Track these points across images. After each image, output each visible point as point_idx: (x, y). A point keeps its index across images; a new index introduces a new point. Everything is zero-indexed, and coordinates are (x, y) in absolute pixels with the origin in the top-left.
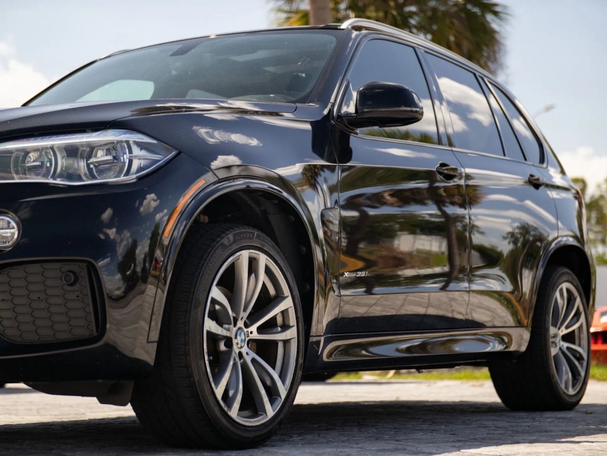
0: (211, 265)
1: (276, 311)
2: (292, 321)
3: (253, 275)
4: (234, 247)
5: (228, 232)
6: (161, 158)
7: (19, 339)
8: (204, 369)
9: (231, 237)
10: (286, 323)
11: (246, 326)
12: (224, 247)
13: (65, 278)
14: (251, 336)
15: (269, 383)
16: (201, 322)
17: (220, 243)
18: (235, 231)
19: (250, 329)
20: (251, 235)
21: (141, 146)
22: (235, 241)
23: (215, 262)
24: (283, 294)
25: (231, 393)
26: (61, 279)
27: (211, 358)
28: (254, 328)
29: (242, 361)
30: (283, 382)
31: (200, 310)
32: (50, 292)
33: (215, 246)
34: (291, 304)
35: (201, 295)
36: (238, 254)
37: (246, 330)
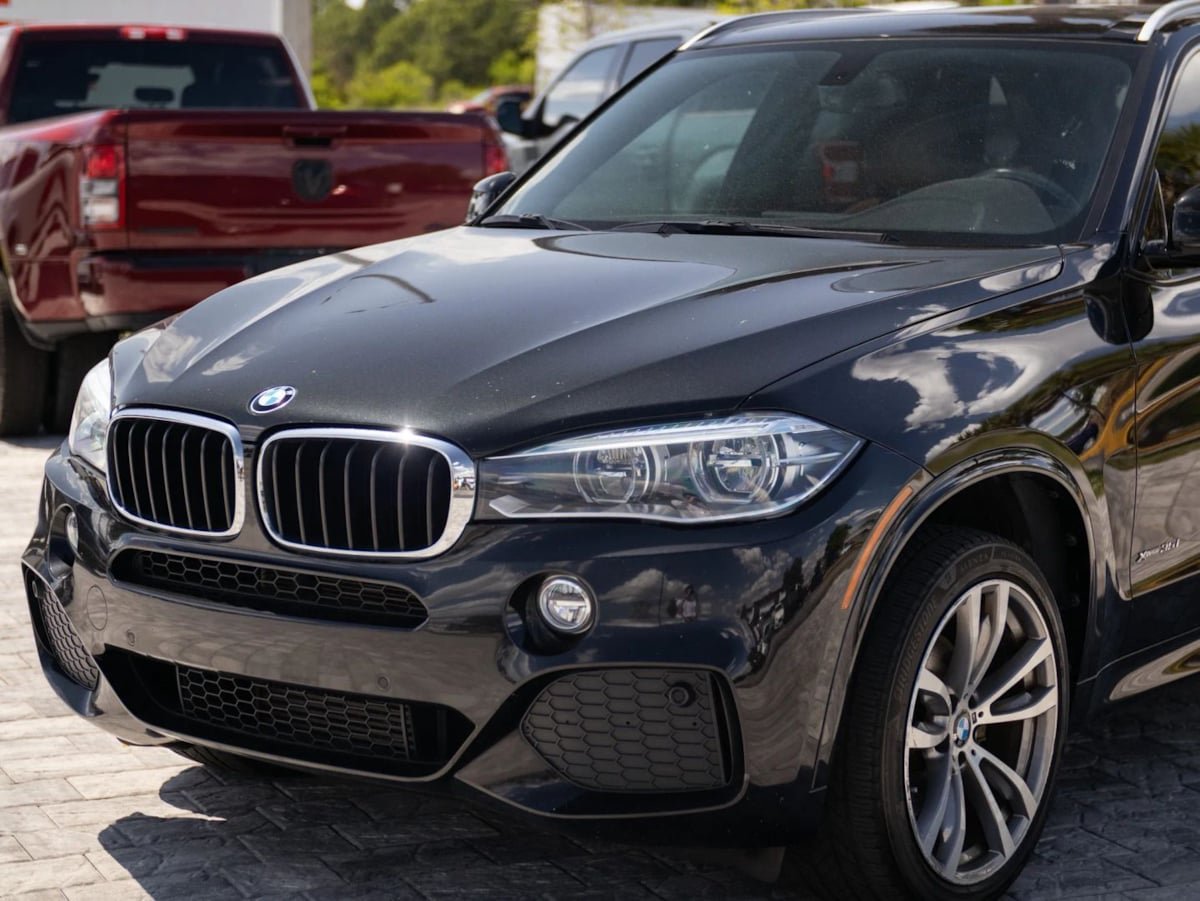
0: (919, 634)
1: (1024, 672)
2: (1052, 678)
3: (987, 620)
4: (958, 588)
5: (947, 562)
6: (838, 458)
7: (595, 784)
8: (903, 813)
9: (952, 569)
10: (1040, 682)
11: (973, 704)
12: (941, 592)
13: (673, 693)
14: (981, 721)
15: (1007, 794)
16: (901, 740)
17: (933, 589)
18: (958, 555)
19: (978, 711)
20: (986, 556)
21: (802, 439)
22: (959, 576)
23: (925, 628)
24: (1037, 635)
25: (946, 836)
26: (666, 696)
27: (916, 790)
28: (985, 707)
29: (963, 765)
30: (1032, 789)
31: (898, 718)
32: (646, 714)
33: (925, 596)
34: (1050, 650)
35: (901, 691)
36: (963, 598)
37: (971, 712)
